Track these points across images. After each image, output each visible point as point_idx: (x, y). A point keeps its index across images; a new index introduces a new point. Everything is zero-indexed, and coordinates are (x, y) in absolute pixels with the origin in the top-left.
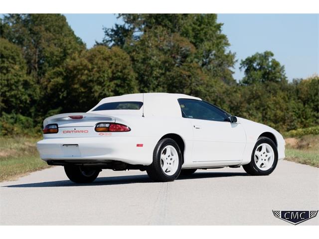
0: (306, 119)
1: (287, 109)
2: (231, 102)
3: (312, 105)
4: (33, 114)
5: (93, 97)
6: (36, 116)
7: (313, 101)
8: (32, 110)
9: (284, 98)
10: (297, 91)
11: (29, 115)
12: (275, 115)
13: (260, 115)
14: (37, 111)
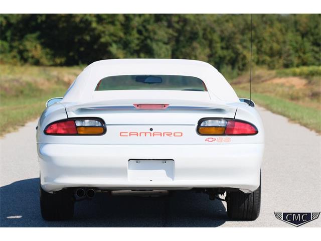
0: (304, 53)
1: (284, 42)
2: (222, 31)
3: (311, 38)
4: (9, 39)
5: (74, 22)
6: (12, 40)
7: (312, 35)
8: (8, 34)
9: (281, 30)
10: (296, 23)
11: (5, 39)
12: (271, 49)
13: (254, 48)
14: (13, 35)
